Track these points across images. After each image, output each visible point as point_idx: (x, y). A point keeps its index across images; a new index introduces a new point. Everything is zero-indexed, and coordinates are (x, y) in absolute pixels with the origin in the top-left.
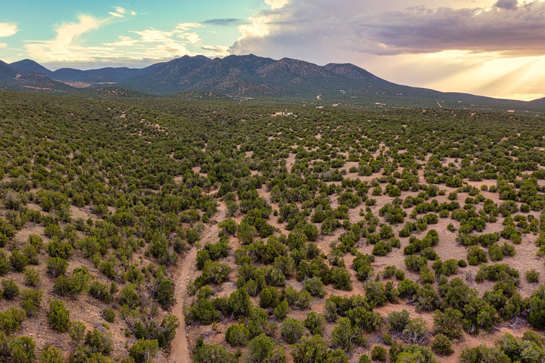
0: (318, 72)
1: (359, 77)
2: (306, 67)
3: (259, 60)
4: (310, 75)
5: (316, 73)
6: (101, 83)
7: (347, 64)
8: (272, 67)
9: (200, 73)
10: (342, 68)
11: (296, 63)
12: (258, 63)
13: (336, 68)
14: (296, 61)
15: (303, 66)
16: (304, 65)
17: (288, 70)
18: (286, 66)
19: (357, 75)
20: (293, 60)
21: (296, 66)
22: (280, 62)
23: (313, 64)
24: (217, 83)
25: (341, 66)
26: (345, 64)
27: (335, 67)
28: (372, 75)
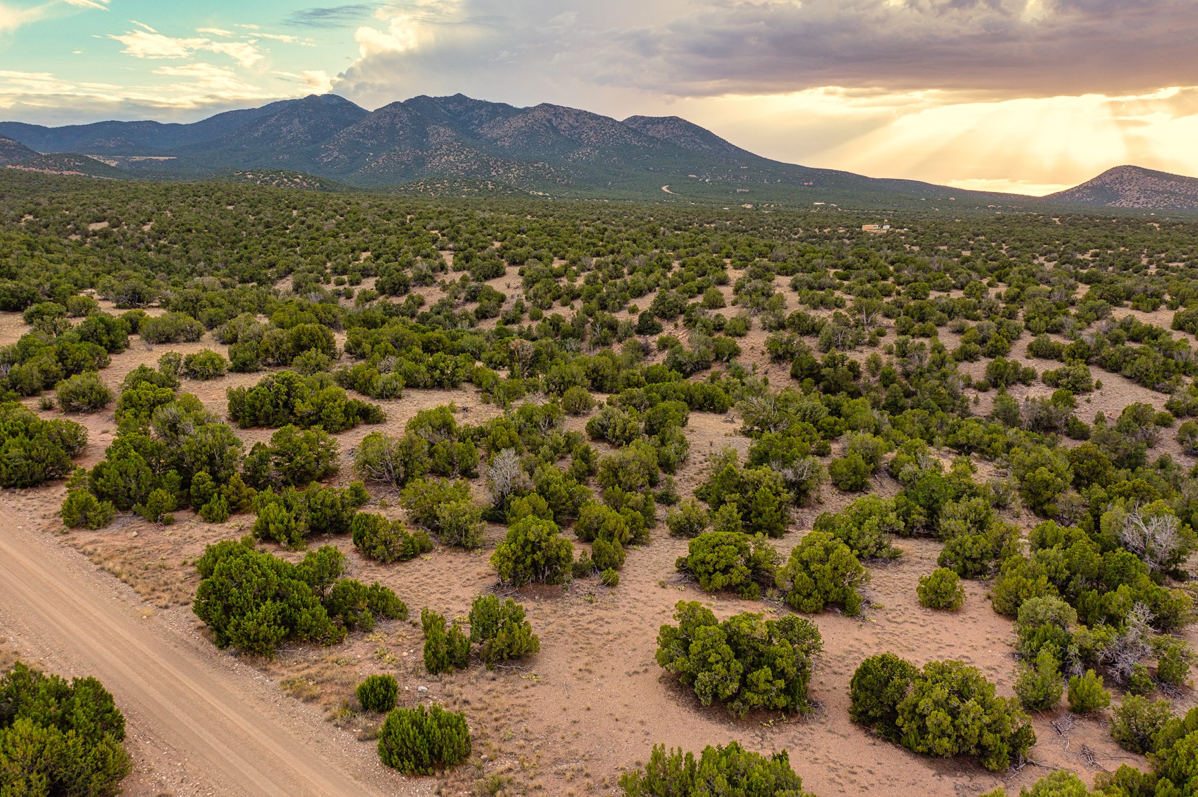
0: (621, 136)
1: (700, 146)
2: (593, 123)
3: (481, 108)
4: (604, 140)
5: (617, 138)
6: (137, 158)
7: (671, 118)
8: (518, 122)
9: (361, 136)
10: (661, 127)
11: (570, 115)
12: (482, 115)
13: (648, 126)
14: (568, 111)
15: (584, 123)
16: (586, 120)
17: (555, 129)
18: (549, 121)
19: (694, 141)
20: (562, 111)
21: (571, 122)
22: (536, 114)
23: (607, 119)
24: (423, 159)
25: (658, 122)
26: (664, 119)
27: (645, 124)
28: (724, 141)
